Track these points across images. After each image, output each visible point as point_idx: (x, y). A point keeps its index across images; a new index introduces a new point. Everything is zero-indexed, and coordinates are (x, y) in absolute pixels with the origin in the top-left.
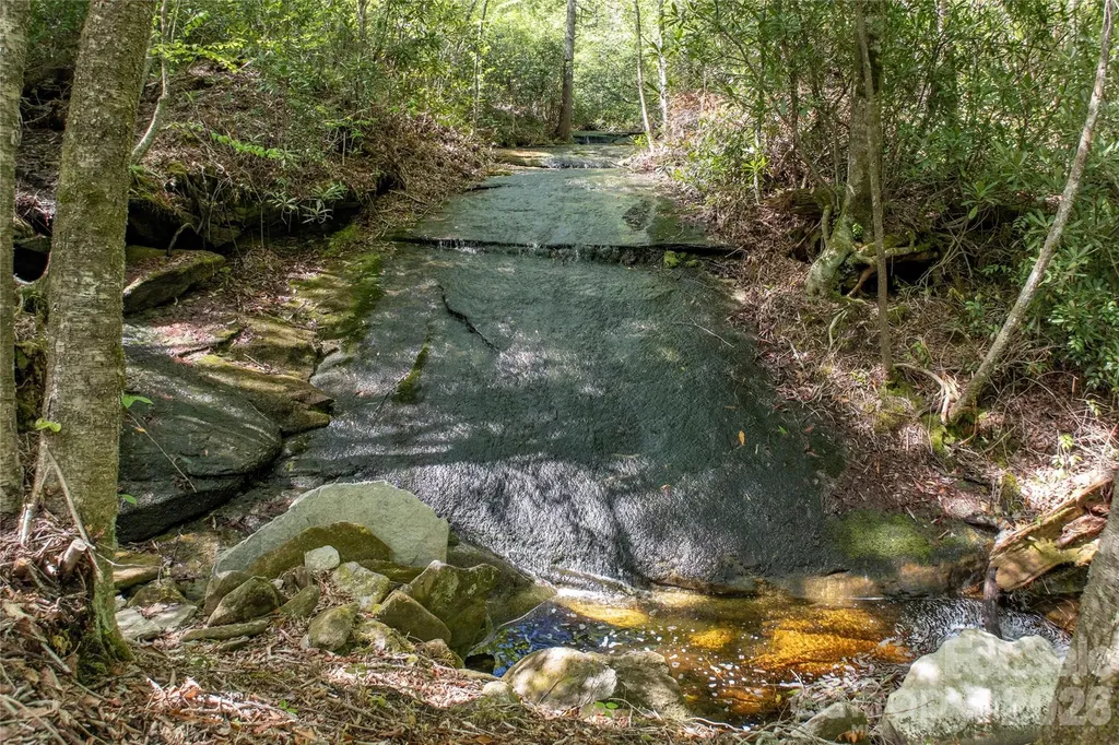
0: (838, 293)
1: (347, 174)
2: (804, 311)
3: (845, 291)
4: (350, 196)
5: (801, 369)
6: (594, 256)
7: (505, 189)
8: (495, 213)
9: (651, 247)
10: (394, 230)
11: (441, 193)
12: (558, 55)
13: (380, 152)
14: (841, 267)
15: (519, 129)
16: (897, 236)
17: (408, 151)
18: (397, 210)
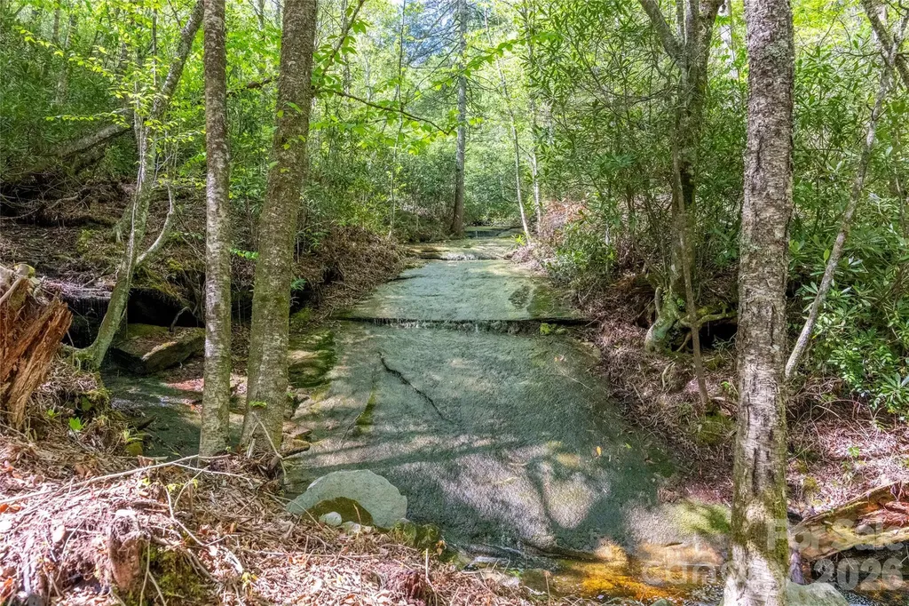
0: (669, 350)
1: (302, 270)
2: (644, 363)
3: (674, 348)
4: (307, 286)
5: (642, 404)
6: (488, 327)
7: (418, 279)
8: (414, 298)
9: (531, 320)
10: (339, 312)
11: (371, 283)
12: (452, 166)
13: (324, 252)
14: (670, 331)
15: (422, 228)
16: (712, 306)
17: (343, 250)
18: (339, 297)
